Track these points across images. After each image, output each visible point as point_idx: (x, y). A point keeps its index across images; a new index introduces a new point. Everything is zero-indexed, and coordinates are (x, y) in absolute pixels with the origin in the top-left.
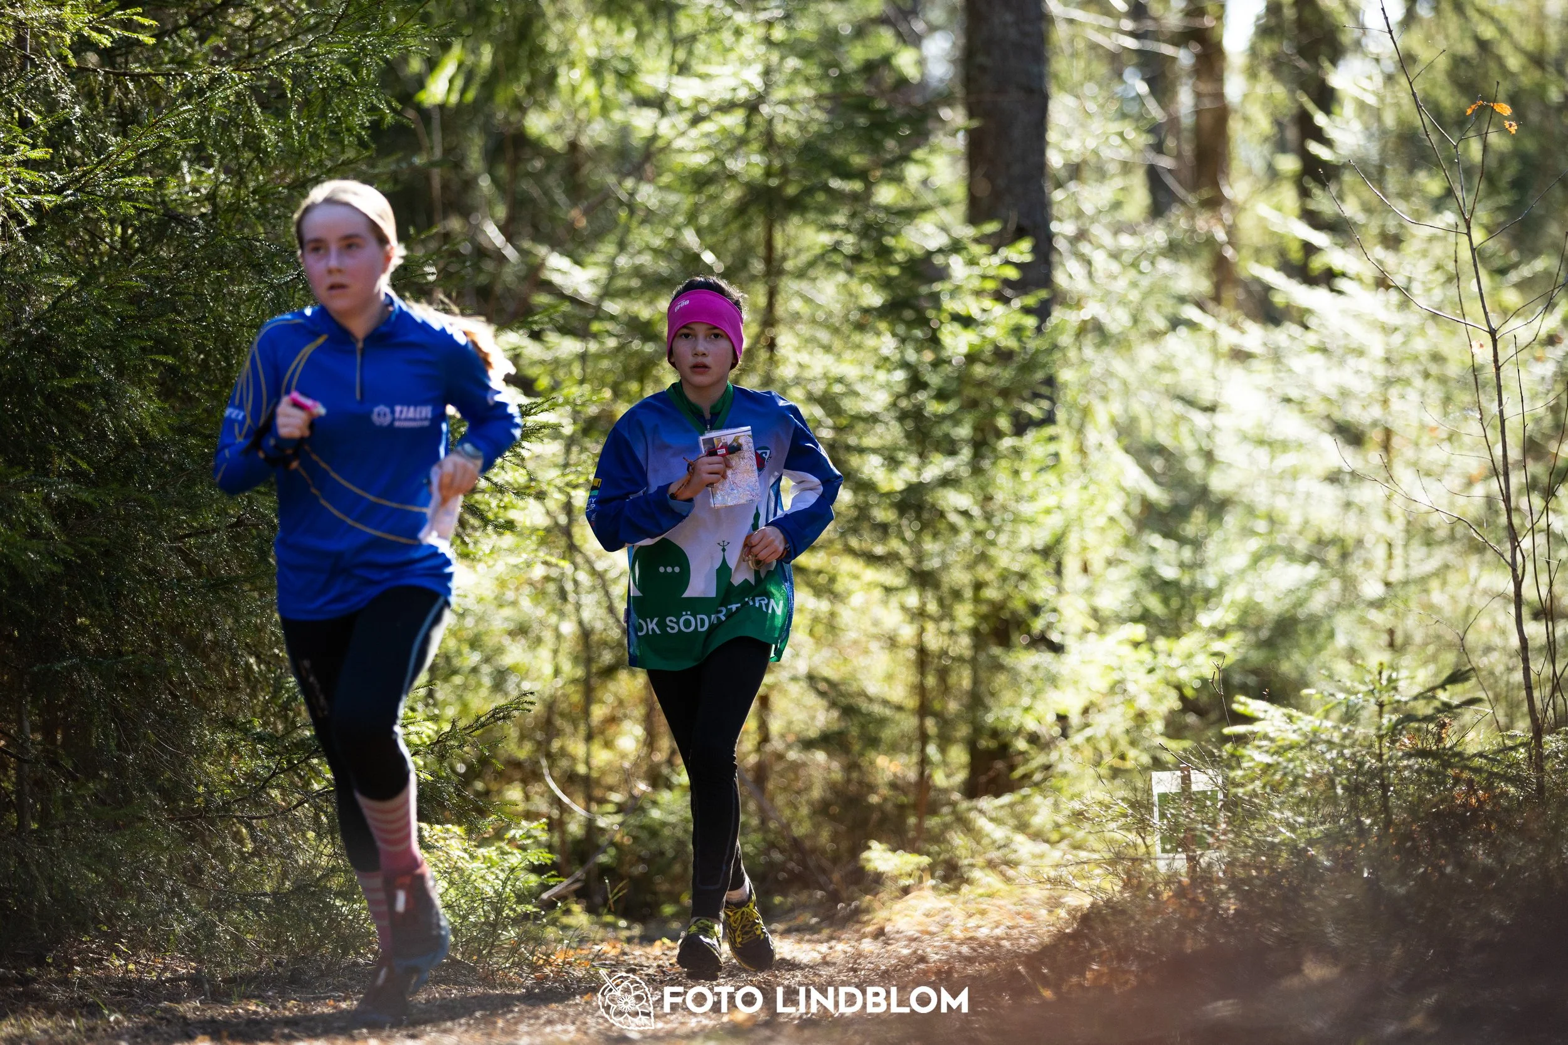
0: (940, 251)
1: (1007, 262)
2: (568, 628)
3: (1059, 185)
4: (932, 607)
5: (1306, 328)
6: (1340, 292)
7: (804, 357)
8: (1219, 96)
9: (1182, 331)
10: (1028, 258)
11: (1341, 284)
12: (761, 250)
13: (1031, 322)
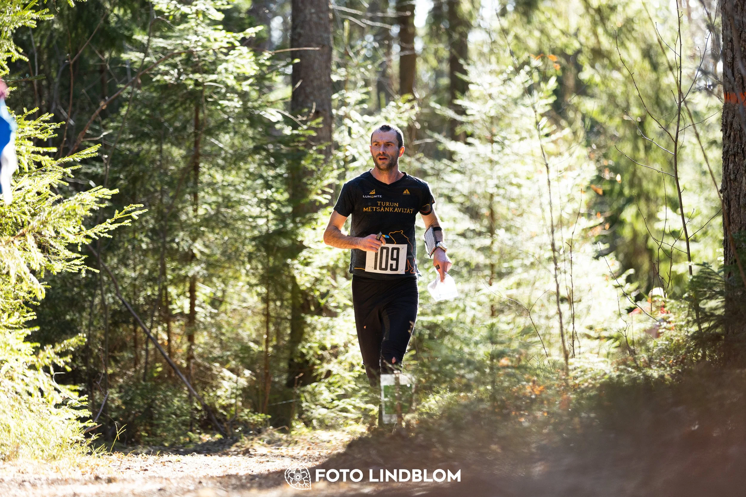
0: (278, 122)
1: (310, 128)
3: (336, 91)
4: (272, 295)
5: (453, 161)
6: (469, 144)
7: (212, 172)
8: (413, 49)
10: (321, 126)
11: (470, 140)
12: (193, 122)
13: (322, 157)
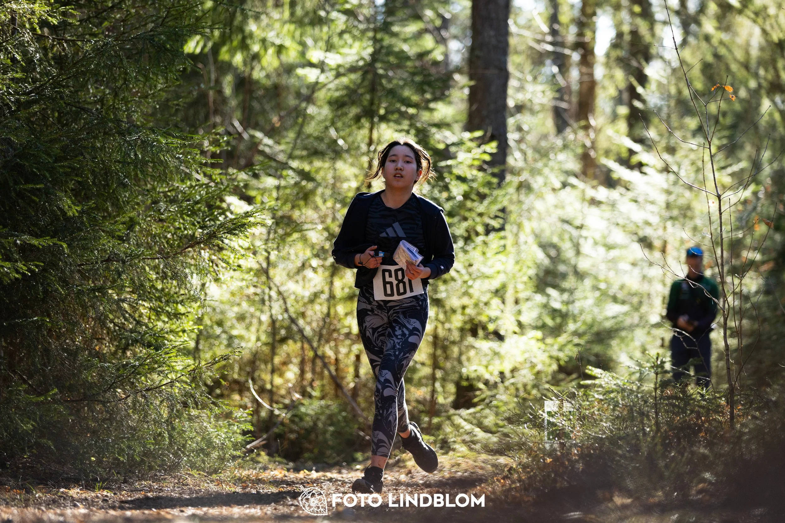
0: (453, 144)
1: (485, 152)
2: (265, 318)
3: (512, 115)
4: (441, 317)
5: (628, 189)
6: (645, 174)
8: (591, 75)
9: (568, 189)
10: (494, 151)
11: (645, 169)
12: (366, 140)
13: (495, 180)
